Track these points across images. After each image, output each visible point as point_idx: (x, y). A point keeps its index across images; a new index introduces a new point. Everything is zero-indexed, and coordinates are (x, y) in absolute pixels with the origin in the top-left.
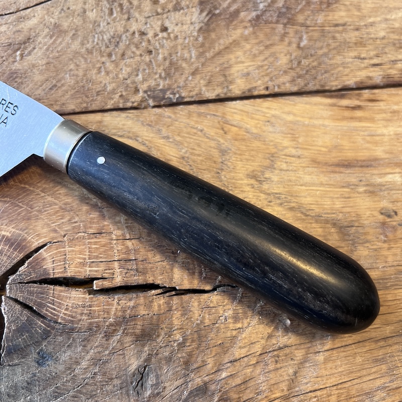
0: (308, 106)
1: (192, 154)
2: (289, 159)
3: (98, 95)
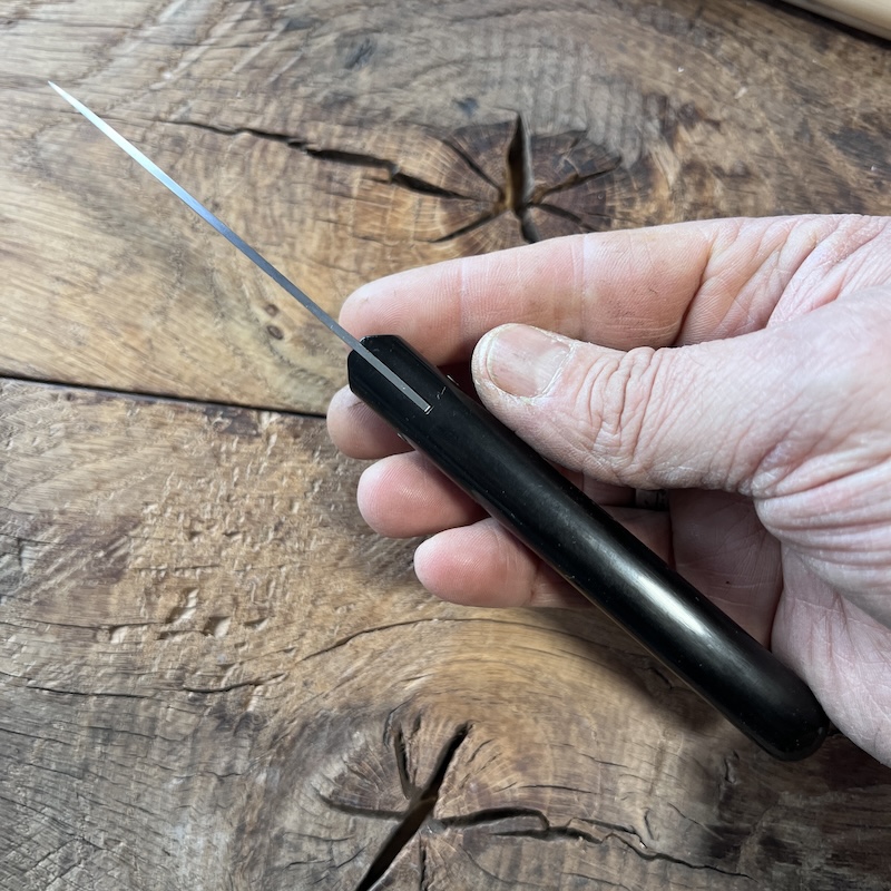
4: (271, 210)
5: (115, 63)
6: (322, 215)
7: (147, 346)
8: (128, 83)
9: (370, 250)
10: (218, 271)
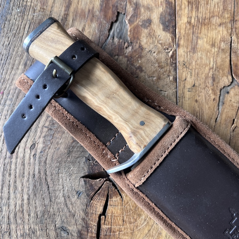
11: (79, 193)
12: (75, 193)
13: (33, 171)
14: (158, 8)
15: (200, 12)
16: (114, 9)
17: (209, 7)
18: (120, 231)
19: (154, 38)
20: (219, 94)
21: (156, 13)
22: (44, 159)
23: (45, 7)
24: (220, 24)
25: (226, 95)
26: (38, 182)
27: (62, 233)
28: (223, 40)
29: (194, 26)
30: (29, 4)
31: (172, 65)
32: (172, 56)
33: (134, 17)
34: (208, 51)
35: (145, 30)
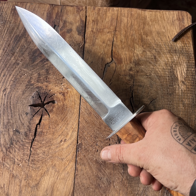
0: (71, 185)
1: (64, 151)
2: (57, 176)
3: (82, 131)
4: (45, 143)
5: (17, 174)
6: (45, 135)
7: (68, 161)
8: (21, 172)
9: (51, 127)
10: (55, 151)
11: (27, 114)
12: (25, 113)
13: (4, 102)
14: (76, 23)
15: (98, 26)
16: (53, 23)
17: (103, 23)
18: (47, 132)
19: (73, 38)
20: (105, 67)
21: (75, 26)
22: (10, 97)
23: (16, 21)
24: (108, 32)
25: (108, 67)
26: (6, 107)
27: (16, 133)
28: (109, 40)
29: (94, 33)
30: (8, 19)
31: (81, 52)
32: (81, 48)
33: (63, 27)
34: (101, 45)
35: (68, 34)
